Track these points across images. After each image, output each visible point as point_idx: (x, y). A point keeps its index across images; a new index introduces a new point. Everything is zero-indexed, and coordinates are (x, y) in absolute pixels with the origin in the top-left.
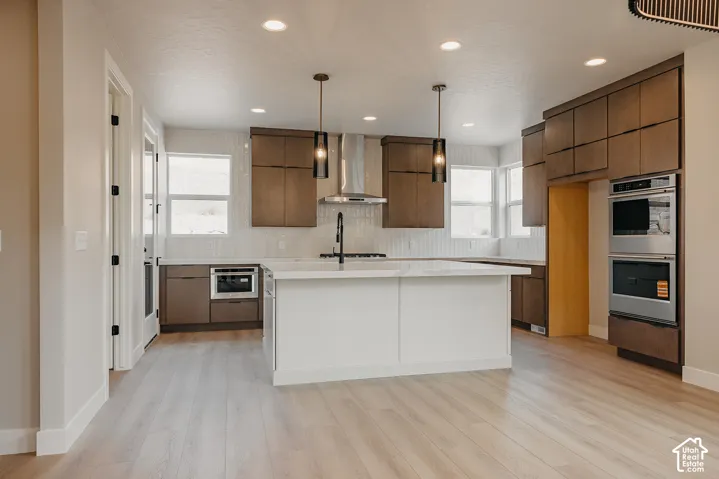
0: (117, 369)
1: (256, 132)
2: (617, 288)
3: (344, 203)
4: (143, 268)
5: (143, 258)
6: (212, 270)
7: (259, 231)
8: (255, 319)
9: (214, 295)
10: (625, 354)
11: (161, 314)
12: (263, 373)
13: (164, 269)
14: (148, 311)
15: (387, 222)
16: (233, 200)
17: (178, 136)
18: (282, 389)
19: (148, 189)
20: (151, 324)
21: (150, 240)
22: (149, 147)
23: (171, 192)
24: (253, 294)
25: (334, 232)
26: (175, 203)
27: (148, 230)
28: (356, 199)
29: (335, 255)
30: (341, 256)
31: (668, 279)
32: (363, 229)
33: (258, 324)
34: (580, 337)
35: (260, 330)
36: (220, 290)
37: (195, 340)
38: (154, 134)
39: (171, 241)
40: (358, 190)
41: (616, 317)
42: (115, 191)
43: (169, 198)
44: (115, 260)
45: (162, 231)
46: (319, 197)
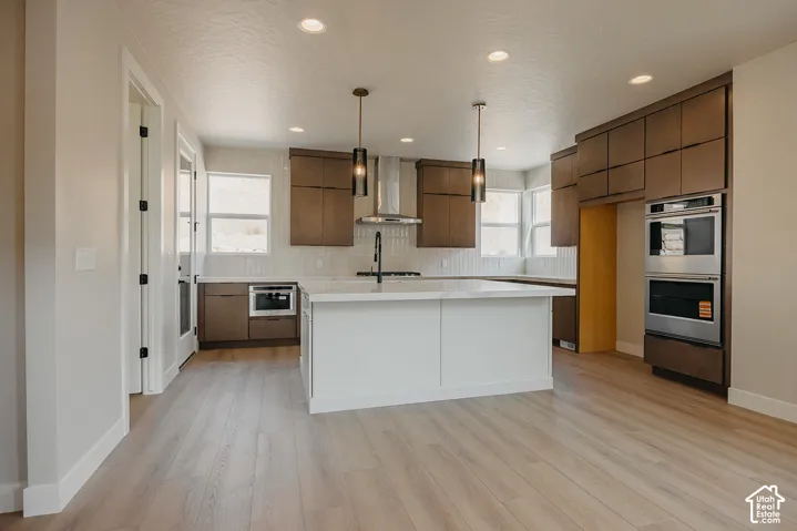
0: (146, 393)
1: (296, 153)
2: (655, 306)
3: (379, 224)
4: (177, 288)
5: (178, 276)
6: (251, 288)
7: (297, 249)
8: (293, 336)
9: (253, 313)
10: (663, 372)
11: (200, 330)
12: (298, 397)
13: (202, 287)
14: (184, 327)
15: (420, 244)
16: (273, 220)
17: (215, 153)
18: (319, 417)
19: (184, 206)
20: (189, 342)
21: (187, 258)
22: (185, 165)
23: (211, 212)
24: (291, 312)
25: (372, 252)
26: (214, 222)
27: (184, 246)
28: (391, 220)
29: (374, 274)
30: (379, 275)
31: (711, 300)
32: (399, 247)
33: (296, 341)
34: (608, 353)
35: (297, 347)
36: (258, 308)
37: (233, 359)
38: (192, 151)
39: (209, 258)
40: (395, 208)
41: (653, 337)
42: (144, 206)
43: (209, 217)
44: (144, 279)
45: (201, 248)
46: (356, 217)
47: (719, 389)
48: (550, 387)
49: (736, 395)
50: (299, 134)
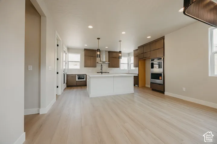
0: (58, 94)
1: (85, 50)
2: (152, 78)
3: (101, 63)
4: (63, 75)
5: (63, 73)
6: (77, 75)
7: (86, 68)
9: (77, 80)
10: (153, 90)
11: (67, 83)
12: (87, 95)
13: (67, 75)
14: (64, 83)
15: (109, 67)
16: (81, 62)
17: (70, 50)
18: (91, 98)
19: (64, 60)
20: (65, 85)
21: (65, 69)
22: (65, 52)
23: (69, 61)
24: (84, 80)
25: (100, 68)
26: (69, 62)
27: (64, 68)
28: (103, 62)
29: (101, 72)
30: (102, 73)
31: (161, 76)
32: (105, 67)
33: (86, 85)
34: (144, 87)
35: (85, 87)
37: (74, 88)
38: (65, 49)
39: (68, 69)
40: (104, 60)
41: (152, 83)
42: (58, 59)
43: (68, 62)
45: (67, 68)
46: (97, 62)
47: (163, 92)
48: (133, 92)
49: (166, 93)
50: (86, 46)
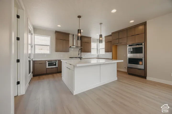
1: (57, 32)
2: (129, 63)
3: (75, 48)
4: (28, 62)
5: (29, 59)
6: (47, 61)
7: (57, 52)
9: (47, 67)
11: (33, 72)
13: (34, 62)
14: (30, 72)
15: (81, 51)
16: (51, 46)
17: (37, 30)
19: (30, 42)
20: (31, 74)
21: (30, 54)
22: (30, 32)
23: (35, 43)
24: (57, 66)
27: (29, 52)
28: (77, 47)
31: (142, 61)
33: (58, 72)
36: (49, 66)
37: (43, 79)
38: (31, 28)
39: (35, 54)
43: (35, 45)
44: (18, 61)
45: (33, 52)
46: (70, 46)
